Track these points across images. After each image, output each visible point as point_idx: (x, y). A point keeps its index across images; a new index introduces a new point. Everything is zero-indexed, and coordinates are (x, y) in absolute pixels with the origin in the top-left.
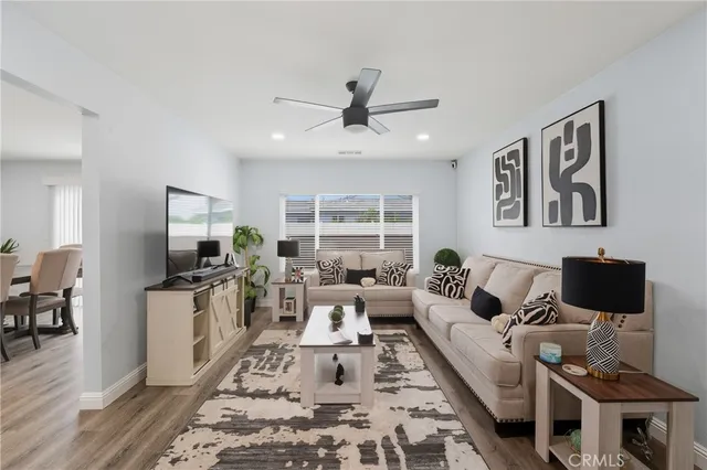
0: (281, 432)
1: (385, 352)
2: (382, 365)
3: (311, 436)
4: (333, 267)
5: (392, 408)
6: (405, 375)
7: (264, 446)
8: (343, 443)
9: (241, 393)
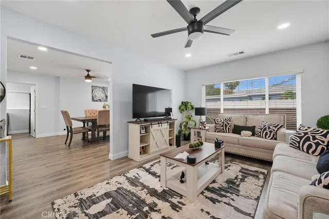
0: (143, 191)
1: (236, 178)
2: (225, 185)
3: (150, 200)
4: (223, 123)
5: (202, 210)
6: (234, 196)
7: (132, 193)
8: (159, 211)
9: (148, 171)
